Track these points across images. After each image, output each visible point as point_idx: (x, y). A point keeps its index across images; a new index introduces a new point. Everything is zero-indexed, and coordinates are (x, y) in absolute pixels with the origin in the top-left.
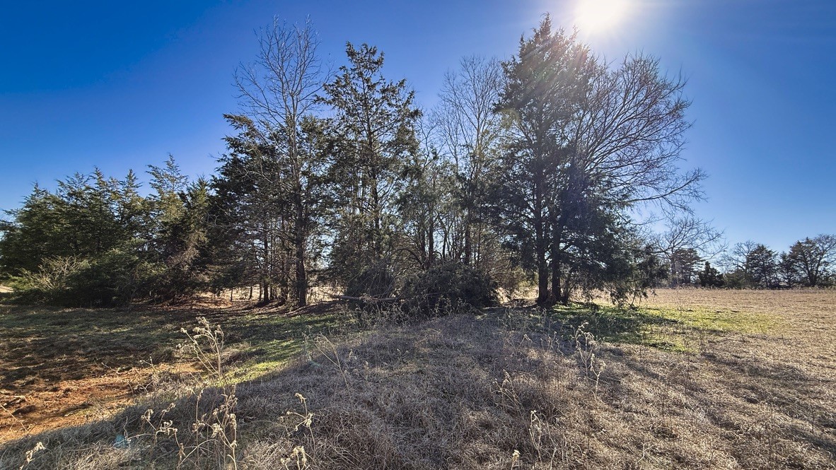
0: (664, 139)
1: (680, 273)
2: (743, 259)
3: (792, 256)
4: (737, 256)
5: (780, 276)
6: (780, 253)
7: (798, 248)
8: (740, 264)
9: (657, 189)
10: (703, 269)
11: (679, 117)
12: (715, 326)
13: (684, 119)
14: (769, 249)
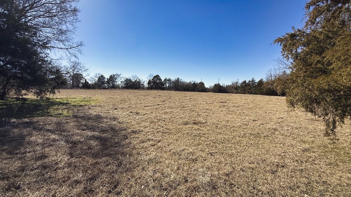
0: (68, 22)
1: (75, 83)
2: (97, 79)
3: (110, 79)
4: (95, 78)
5: (106, 85)
6: (107, 78)
7: (111, 77)
8: (96, 81)
9: (65, 45)
10: (84, 82)
11: (76, 15)
12: (82, 104)
13: (78, 17)
14: (104, 76)
